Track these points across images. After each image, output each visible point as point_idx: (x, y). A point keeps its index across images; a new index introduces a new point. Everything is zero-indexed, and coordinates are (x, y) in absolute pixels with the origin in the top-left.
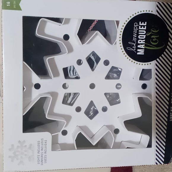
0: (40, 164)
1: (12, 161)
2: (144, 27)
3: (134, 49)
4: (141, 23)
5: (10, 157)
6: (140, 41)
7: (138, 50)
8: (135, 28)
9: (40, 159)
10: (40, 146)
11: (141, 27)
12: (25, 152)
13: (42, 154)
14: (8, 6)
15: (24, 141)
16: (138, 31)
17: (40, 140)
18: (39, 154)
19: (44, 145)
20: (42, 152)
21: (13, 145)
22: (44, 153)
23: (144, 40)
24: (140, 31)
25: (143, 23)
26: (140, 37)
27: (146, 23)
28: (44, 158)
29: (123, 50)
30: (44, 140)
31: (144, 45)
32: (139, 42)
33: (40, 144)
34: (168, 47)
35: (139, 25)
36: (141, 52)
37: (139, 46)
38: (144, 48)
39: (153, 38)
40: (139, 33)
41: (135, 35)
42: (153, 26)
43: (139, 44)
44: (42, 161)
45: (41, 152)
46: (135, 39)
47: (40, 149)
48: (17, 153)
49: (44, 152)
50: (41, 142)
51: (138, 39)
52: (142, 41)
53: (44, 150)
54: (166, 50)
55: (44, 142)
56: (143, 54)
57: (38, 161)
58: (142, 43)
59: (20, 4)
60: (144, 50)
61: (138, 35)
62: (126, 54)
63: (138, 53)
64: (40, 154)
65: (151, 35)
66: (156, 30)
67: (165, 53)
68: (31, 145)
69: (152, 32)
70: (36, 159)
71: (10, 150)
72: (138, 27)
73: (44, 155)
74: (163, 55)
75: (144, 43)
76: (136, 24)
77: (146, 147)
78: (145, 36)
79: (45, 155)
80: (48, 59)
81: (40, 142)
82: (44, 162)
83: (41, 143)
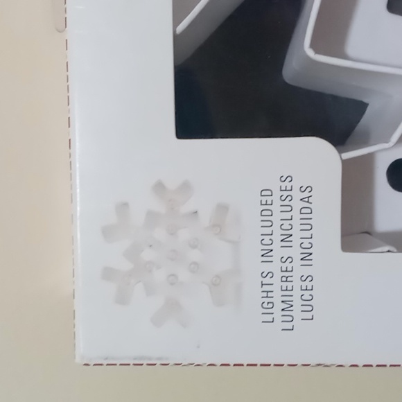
0: (279, 324)
1: (122, 299)
5: (108, 274)
9: (277, 297)
10: (276, 219)
12: (194, 247)
13: (287, 265)
15: (186, 187)
17: (275, 186)
18: (267, 268)
19: (296, 213)
20: (286, 253)
21: (123, 207)
22: (297, 262)
28: (297, 293)
30: (296, 184)
33: (276, 208)
44: (288, 307)
45: (278, 252)
47: (277, 237)
48: (148, 255)
49: (296, 253)
50: (277, 194)
53: (296, 240)
55: (297, 195)
57: (268, 307)
64: (275, 267)
68: (222, 209)
70: (253, 294)
71: (108, 233)
73: (299, 271)
79: (306, 271)
81: (276, 198)
82: (297, 312)
83: (277, 203)
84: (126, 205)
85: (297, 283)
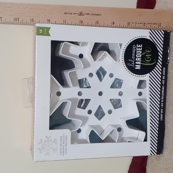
0: (62, 155)
1: (41, 152)
2: (140, 49)
3: (133, 65)
4: (138, 45)
5: (39, 149)
6: (138, 59)
7: (136, 66)
8: (134, 49)
9: (62, 151)
11: (138, 49)
12: (51, 145)
13: (64, 147)
14: (41, 33)
15: (50, 137)
16: (136, 51)
17: (62, 136)
18: (61, 147)
19: (65, 139)
21: (41, 140)
22: (65, 146)
23: (140, 58)
24: (137, 51)
25: (139, 45)
26: (137, 56)
27: (142, 45)
28: (65, 150)
29: (125, 65)
31: (140, 62)
32: (136, 60)
33: (62, 139)
34: (158, 63)
35: (137, 47)
36: (138, 67)
37: (136, 63)
38: (140, 64)
39: (147, 57)
40: (137, 53)
41: (133, 55)
42: (147, 48)
43: (137, 61)
45: (62, 145)
46: (133, 58)
47: (62, 143)
48: (45, 146)
49: (65, 145)
51: (136, 57)
52: (139, 59)
53: (65, 143)
54: (157, 66)
55: (65, 137)
56: (140, 68)
57: (61, 152)
58: (139, 60)
59: (49, 32)
60: (140, 66)
61: (136, 54)
62: (127, 69)
63: (136, 68)
64: (62, 147)
65: (146, 54)
66: (149, 51)
67: (156, 68)
68: (55, 139)
69: (146, 52)
70: (59, 151)
71: (39, 143)
72: (136, 49)
73: (65, 147)
74: (154, 70)
75: (140, 60)
76: (134, 46)
77: (143, 141)
78: (141, 55)
79: (66, 147)
80: (69, 73)
81: (62, 138)
82: (65, 153)
84: (42, 139)
85: (65, 149)
